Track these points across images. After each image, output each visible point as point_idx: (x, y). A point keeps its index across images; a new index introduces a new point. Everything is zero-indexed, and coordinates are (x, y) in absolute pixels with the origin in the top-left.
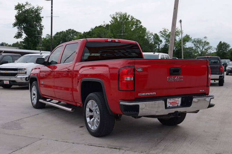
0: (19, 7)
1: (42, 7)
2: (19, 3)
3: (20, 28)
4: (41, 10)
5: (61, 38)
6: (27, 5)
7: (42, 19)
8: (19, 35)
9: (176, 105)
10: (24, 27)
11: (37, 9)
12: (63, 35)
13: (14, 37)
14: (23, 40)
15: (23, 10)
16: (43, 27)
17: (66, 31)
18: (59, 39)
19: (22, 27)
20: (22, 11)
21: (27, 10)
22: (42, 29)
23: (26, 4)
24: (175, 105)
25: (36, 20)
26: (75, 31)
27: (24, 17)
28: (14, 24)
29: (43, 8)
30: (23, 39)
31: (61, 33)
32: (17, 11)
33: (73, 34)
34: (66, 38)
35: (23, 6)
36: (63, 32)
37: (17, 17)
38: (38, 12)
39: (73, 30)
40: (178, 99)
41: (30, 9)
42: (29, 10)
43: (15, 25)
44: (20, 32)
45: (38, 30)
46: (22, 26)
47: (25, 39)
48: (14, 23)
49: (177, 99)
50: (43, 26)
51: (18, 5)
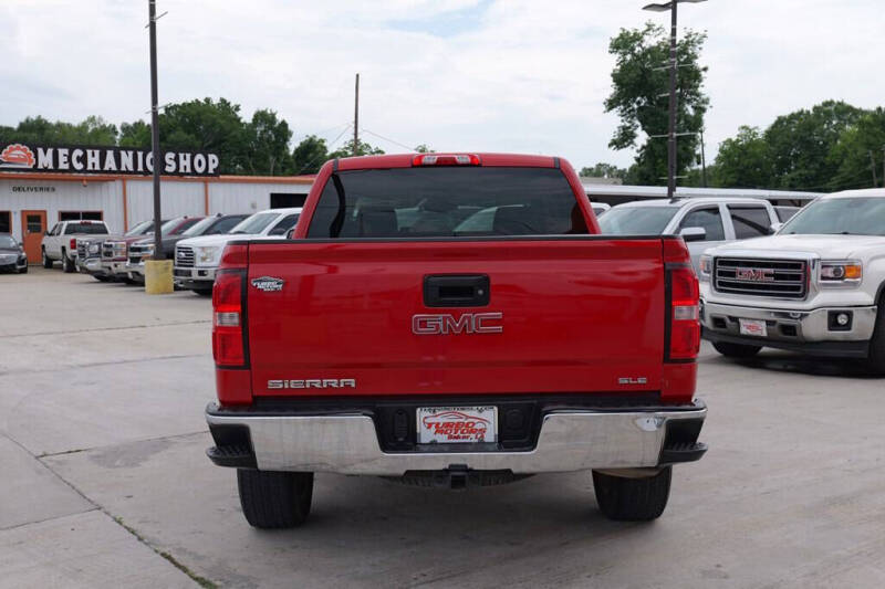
0: (623, 43)
1: (702, 33)
2: (624, 30)
3: (629, 112)
4: (699, 43)
5: (795, 138)
6: (651, 32)
7: (703, 73)
8: (624, 139)
9: (473, 439)
10: (640, 109)
11: (687, 43)
12: (800, 125)
13: (610, 145)
14: (638, 151)
15: (638, 49)
16: (706, 102)
17: (815, 108)
18: (786, 139)
19: (633, 110)
20: (634, 55)
21: (651, 50)
22: (704, 110)
23: (648, 30)
24: (464, 437)
25: (682, 81)
26: (850, 109)
27: (641, 73)
28: (609, 101)
29: (705, 37)
30: (639, 148)
31: (793, 116)
32: (618, 55)
33: (840, 119)
34: (811, 134)
35: (637, 38)
36: (801, 113)
37: (618, 78)
38: (690, 52)
39: (840, 104)
40: (480, 411)
41: (660, 44)
42: (658, 47)
43: (611, 104)
44: (629, 128)
45: (689, 115)
46: (635, 106)
47: (643, 147)
48: (608, 97)
49: (472, 412)
50: (708, 99)
51: (621, 35)
